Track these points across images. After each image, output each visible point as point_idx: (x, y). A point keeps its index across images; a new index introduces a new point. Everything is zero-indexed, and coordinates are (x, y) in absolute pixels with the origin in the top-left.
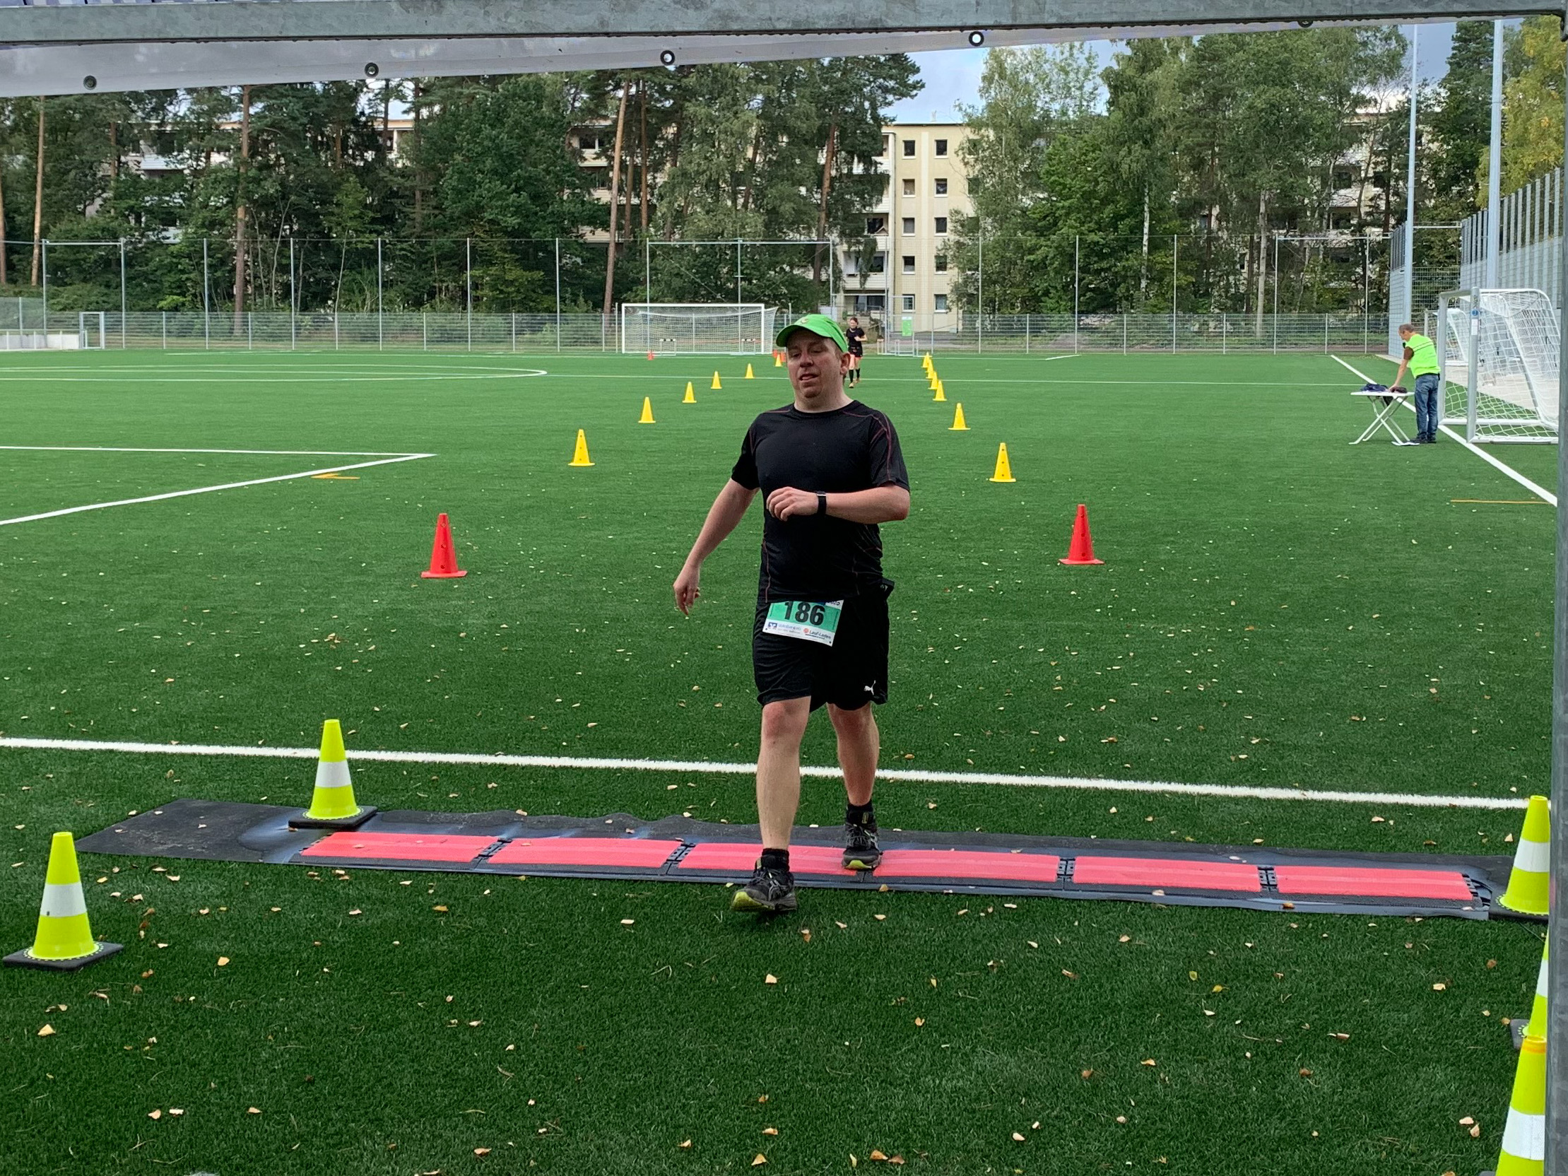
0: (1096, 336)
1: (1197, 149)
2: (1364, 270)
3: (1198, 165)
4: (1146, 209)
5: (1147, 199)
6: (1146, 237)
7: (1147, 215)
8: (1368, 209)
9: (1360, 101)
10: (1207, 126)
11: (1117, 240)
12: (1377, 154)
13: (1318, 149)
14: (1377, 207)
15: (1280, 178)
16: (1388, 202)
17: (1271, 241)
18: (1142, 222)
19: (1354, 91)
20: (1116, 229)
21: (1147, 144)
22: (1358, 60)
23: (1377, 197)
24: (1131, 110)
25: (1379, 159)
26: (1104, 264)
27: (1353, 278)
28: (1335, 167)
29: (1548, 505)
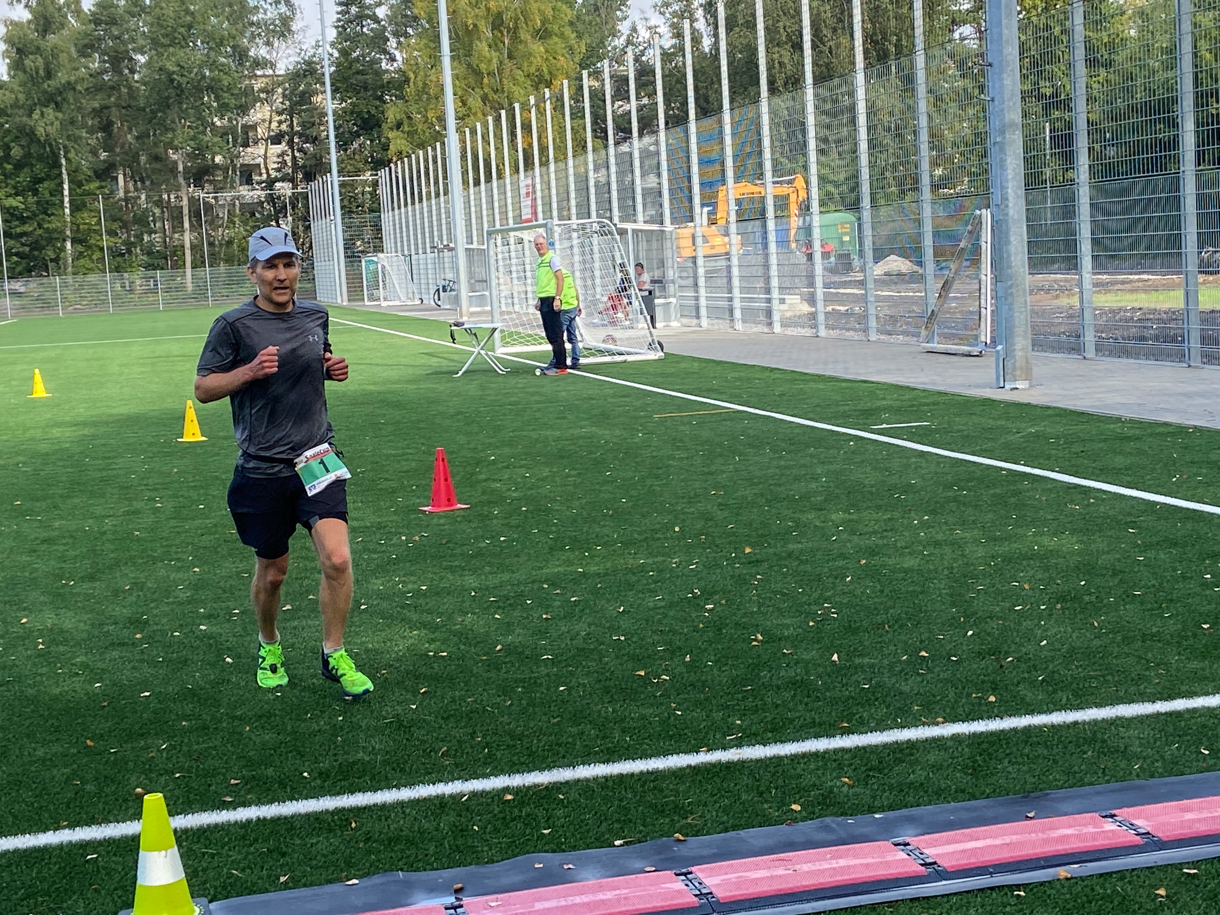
0: (25, 301)
1: (105, 111)
3: (107, 127)
4: (64, 171)
5: (63, 162)
6: (67, 199)
7: (65, 177)
8: (276, 166)
9: (258, 63)
10: (112, 88)
11: (38, 203)
12: (280, 113)
13: (223, 109)
14: (285, 162)
15: (193, 138)
16: (294, 158)
17: (193, 201)
18: (62, 183)
19: (251, 54)
20: (35, 192)
21: (58, 107)
22: (252, 24)
23: (282, 154)
24: (37, 73)
25: (283, 117)
26: (27, 228)
28: (243, 126)
29: (742, 412)
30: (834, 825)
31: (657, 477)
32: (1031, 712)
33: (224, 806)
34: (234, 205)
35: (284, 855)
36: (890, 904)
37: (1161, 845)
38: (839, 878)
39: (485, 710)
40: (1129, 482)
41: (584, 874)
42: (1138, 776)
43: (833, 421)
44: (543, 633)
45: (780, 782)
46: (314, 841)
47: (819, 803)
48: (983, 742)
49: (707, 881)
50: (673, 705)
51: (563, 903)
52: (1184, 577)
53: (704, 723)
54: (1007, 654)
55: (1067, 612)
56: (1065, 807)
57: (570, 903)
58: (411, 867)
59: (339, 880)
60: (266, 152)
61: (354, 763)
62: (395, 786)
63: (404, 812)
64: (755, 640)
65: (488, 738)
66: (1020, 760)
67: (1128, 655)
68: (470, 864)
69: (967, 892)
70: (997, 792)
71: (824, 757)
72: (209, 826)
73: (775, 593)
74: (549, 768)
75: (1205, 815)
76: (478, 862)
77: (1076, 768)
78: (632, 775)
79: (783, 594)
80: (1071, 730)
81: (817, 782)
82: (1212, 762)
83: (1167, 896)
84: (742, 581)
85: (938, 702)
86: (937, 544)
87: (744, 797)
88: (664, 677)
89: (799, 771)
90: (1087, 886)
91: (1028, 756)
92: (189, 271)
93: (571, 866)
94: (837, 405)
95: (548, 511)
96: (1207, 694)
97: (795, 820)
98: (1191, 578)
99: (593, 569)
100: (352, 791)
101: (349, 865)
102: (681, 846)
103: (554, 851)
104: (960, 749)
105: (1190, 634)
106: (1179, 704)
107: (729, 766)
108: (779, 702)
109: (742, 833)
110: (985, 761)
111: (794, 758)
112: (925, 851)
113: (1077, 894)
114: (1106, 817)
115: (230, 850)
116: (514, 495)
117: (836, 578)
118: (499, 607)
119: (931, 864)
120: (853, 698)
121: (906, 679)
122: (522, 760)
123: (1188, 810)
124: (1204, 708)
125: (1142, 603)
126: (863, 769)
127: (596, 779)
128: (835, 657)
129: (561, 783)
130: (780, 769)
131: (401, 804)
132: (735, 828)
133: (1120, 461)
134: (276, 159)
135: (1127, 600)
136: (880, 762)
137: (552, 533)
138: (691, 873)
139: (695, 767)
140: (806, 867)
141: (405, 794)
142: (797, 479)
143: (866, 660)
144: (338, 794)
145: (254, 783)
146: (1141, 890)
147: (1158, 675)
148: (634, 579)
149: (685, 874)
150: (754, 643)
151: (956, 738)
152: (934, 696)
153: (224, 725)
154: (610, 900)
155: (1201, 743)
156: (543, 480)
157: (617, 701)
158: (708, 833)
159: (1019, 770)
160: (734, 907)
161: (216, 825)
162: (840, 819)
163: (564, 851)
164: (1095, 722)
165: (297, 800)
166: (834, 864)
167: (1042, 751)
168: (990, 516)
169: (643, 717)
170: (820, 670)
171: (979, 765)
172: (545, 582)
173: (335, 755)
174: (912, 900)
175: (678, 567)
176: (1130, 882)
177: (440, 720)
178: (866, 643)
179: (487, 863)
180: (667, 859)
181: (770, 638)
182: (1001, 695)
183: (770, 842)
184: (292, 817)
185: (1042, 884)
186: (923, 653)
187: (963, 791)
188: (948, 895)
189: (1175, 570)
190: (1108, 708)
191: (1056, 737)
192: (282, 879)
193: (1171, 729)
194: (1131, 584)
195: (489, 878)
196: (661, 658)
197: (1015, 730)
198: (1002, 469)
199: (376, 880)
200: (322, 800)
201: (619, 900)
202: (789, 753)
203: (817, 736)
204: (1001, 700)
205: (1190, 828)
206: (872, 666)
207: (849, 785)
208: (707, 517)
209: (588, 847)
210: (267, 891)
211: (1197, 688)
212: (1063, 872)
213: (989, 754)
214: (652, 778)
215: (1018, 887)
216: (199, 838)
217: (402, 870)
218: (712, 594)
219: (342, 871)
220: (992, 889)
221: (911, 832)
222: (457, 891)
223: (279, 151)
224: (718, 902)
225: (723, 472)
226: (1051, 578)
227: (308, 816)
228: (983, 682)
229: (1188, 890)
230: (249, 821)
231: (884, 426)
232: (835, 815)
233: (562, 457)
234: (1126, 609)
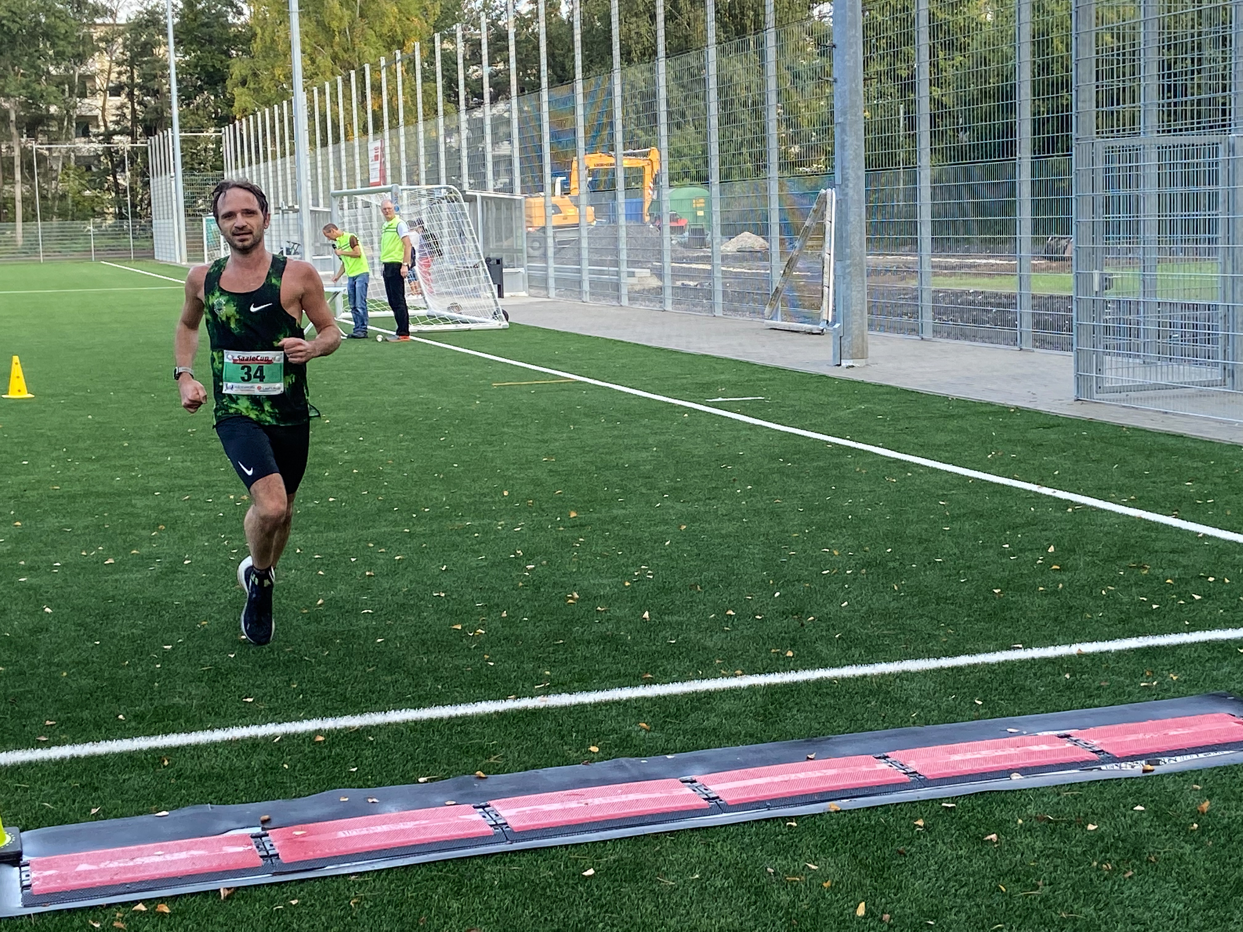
2: (115, 178)
8: (114, 118)
9: (97, 11)
12: (119, 64)
13: (60, 56)
14: (124, 115)
15: (26, 87)
16: (134, 110)
17: (25, 152)
23: (122, 106)
25: (123, 68)
27: (106, 185)
28: (80, 76)
29: (580, 382)
30: (627, 765)
31: (490, 444)
32: (825, 667)
33: (39, 745)
34: (69, 157)
35: (96, 789)
36: (672, 833)
37: (926, 783)
38: (627, 811)
39: (302, 659)
40: (947, 458)
41: (388, 807)
42: (914, 723)
43: (670, 394)
44: (364, 588)
45: (582, 727)
46: (127, 777)
47: (616, 746)
48: (776, 693)
49: (504, 813)
50: (487, 657)
51: (364, 832)
52: (984, 547)
53: (515, 674)
54: (809, 614)
55: (870, 577)
56: (843, 749)
57: (371, 832)
58: (221, 801)
59: (149, 812)
60: (104, 104)
61: (170, 707)
62: (209, 728)
63: (216, 752)
64: (570, 598)
65: (304, 685)
66: (808, 708)
67: (922, 616)
68: (279, 798)
69: (744, 823)
70: (783, 736)
71: (625, 705)
72: (22, 763)
73: (595, 555)
74: (362, 713)
75: (969, 756)
76: (286, 795)
77: (859, 717)
78: (441, 719)
79: (602, 556)
80: (859, 683)
81: (617, 727)
82: (982, 711)
83: (925, 826)
84: (565, 543)
85: (738, 656)
86: (757, 512)
87: (546, 739)
88: (480, 631)
89: (600, 717)
90: (853, 818)
91: (816, 705)
92: (19, 224)
93: (375, 800)
94: (676, 378)
95: (379, 473)
96: (988, 652)
97: (592, 761)
98: (991, 547)
99: (419, 529)
100: (166, 732)
101: (160, 799)
102: (481, 783)
103: (360, 787)
104: (754, 699)
105: (981, 598)
106: (963, 660)
107: (535, 713)
108: (588, 655)
109: (541, 771)
110: (776, 709)
111: (597, 705)
112: (709, 787)
113: (844, 825)
114: (879, 758)
115: (43, 784)
116: (347, 457)
117: (655, 543)
118: (323, 564)
119: (714, 798)
120: (659, 652)
121: (712, 636)
122: (335, 705)
123: (954, 752)
124: (983, 663)
125: (942, 569)
126: (662, 715)
127: (406, 723)
128: (646, 615)
129: (372, 727)
130: (583, 716)
131: (214, 745)
132: (534, 767)
133: (941, 438)
134: (114, 112)
135: (928, 566)
136: (678, 710)
137: (381, 495)
138: (489, 806)
139: (501, 713)
140: (597, 801)
141: (219, 735)
142: (627, 448)
143: (675, 618)
144: (153, 734)
145: (69, 725)
146: (902, 822)
147: (947, 635)
148: (459, 539)
149: (483, 807)
150: (570, 601)
151: (752, 689)
152: (736, 651)
153: (41, 670)
154: (409, 829)
155: (976, 696)
156: (376, 444)
157: (432, 653)
158: (508, 772)
159: (806, 718)
160: (526, 836)
161: (30, 763)
162: (634, 759)
163: (369, 787)
164: (883, 675)
165: (111, 740)
166: (624, 798)
167: (830, 701)
168: (811, 487)
169: (457, 667)
170: (630, 627)
171: (770, 713)
172: (371, 541)
173: (151, 699)
174: (692, 830)
175: (503, 529)
176: (892, 815)
177: (257, 668)
178: (677, 602)
179: (295, 797)
180: (467, 794)
181: (586, 597)
182: (799, 651)
183: (566, 779)
184: (106, 755)
185: (814, 816)
186: (730, 612)
187: (751, 736)
188: (726, 825)
189: (977, 539)
190: (896, 663)
191: (844, 688)
192: (94, 811)
193: (950, 682)
194: (933, 552)
195: (295, 810)
196: (479, 614)
197: (807, 682)
198: (828, 443)
199: (187, 811)
200: (136, 740)
201: (417, 830)
202: (593, 701)
203: (621, 686)
204: (797, 655)
205: (953, 768)
206: (681, 624)
207: (646, 730)
208: (536, 483)
209: (393, 784)
210: (77, 821)
211: (980, 645)
212: (834, 806)
213: (781, 704)
214: (460, 722)
215: (791, 819)
216: (12, 774)
217: (211, 803)
218: (533, 556)
219: (152, 804)
220: (767, 820)
221: (698, 771)
222: (264, 822)
223: (119, 104)
224: (512, 832)
225: (556, 440)
226: (861, 546)
227: (121, 755)
228: (783, 639)
229: (944, 822)
230: (63, 759)
231: (720, 399)
232: (631, 756)
233: (397, 422)
234: (926, 575)
